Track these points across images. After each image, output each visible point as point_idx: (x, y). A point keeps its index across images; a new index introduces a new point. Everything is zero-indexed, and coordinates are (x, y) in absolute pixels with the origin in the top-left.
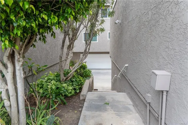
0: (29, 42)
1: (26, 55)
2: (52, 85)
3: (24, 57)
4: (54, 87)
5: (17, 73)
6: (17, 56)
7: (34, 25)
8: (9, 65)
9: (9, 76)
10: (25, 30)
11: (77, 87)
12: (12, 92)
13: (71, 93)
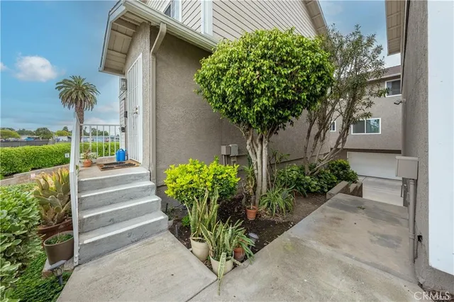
0: (273, 130)
1: (270, 139)
2: (294, 175)
3: (269, 141)
4: (295, 177)
5: (264, 152)
6: (264, 139)
7: (274, 118)
8: (259, 145)
9: (258, 153)
10: (270, 121)
11: (326, 186)
12: (259, 164)
13: (315, 188)
